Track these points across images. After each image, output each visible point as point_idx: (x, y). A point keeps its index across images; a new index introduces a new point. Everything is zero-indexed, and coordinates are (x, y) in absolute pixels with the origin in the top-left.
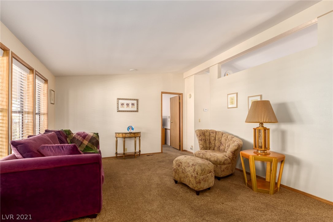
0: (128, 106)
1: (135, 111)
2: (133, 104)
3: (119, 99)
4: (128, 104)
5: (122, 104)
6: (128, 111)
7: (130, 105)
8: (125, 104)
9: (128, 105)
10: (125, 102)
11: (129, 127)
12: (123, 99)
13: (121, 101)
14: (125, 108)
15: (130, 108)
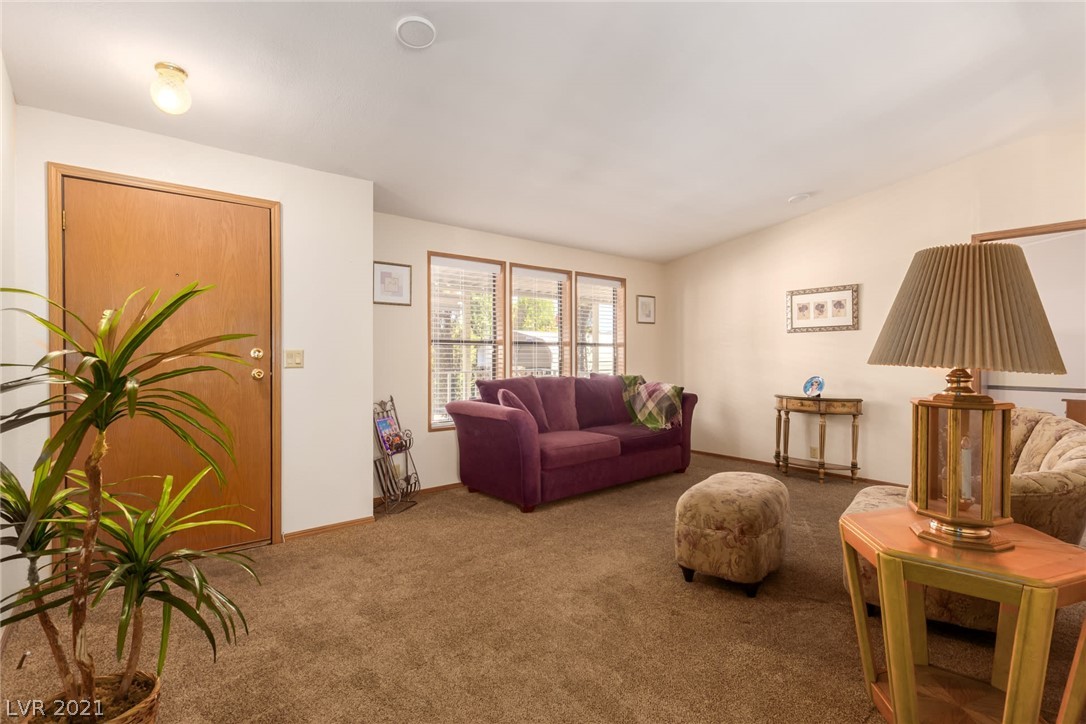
0: (822, 312)
1: (847, 328)
2: (839, 305)
3: (792, 294)
4: (823, 306)
5: (803, 308)
6: (821, 329)
7: (829, 308)
8: (812, 308)
9: (820, 308)
10: (812, 300)
11: (812, 378)
12: (805, 292)
13: (799, 300)
14: (813, 320)
15: (829, 320)
